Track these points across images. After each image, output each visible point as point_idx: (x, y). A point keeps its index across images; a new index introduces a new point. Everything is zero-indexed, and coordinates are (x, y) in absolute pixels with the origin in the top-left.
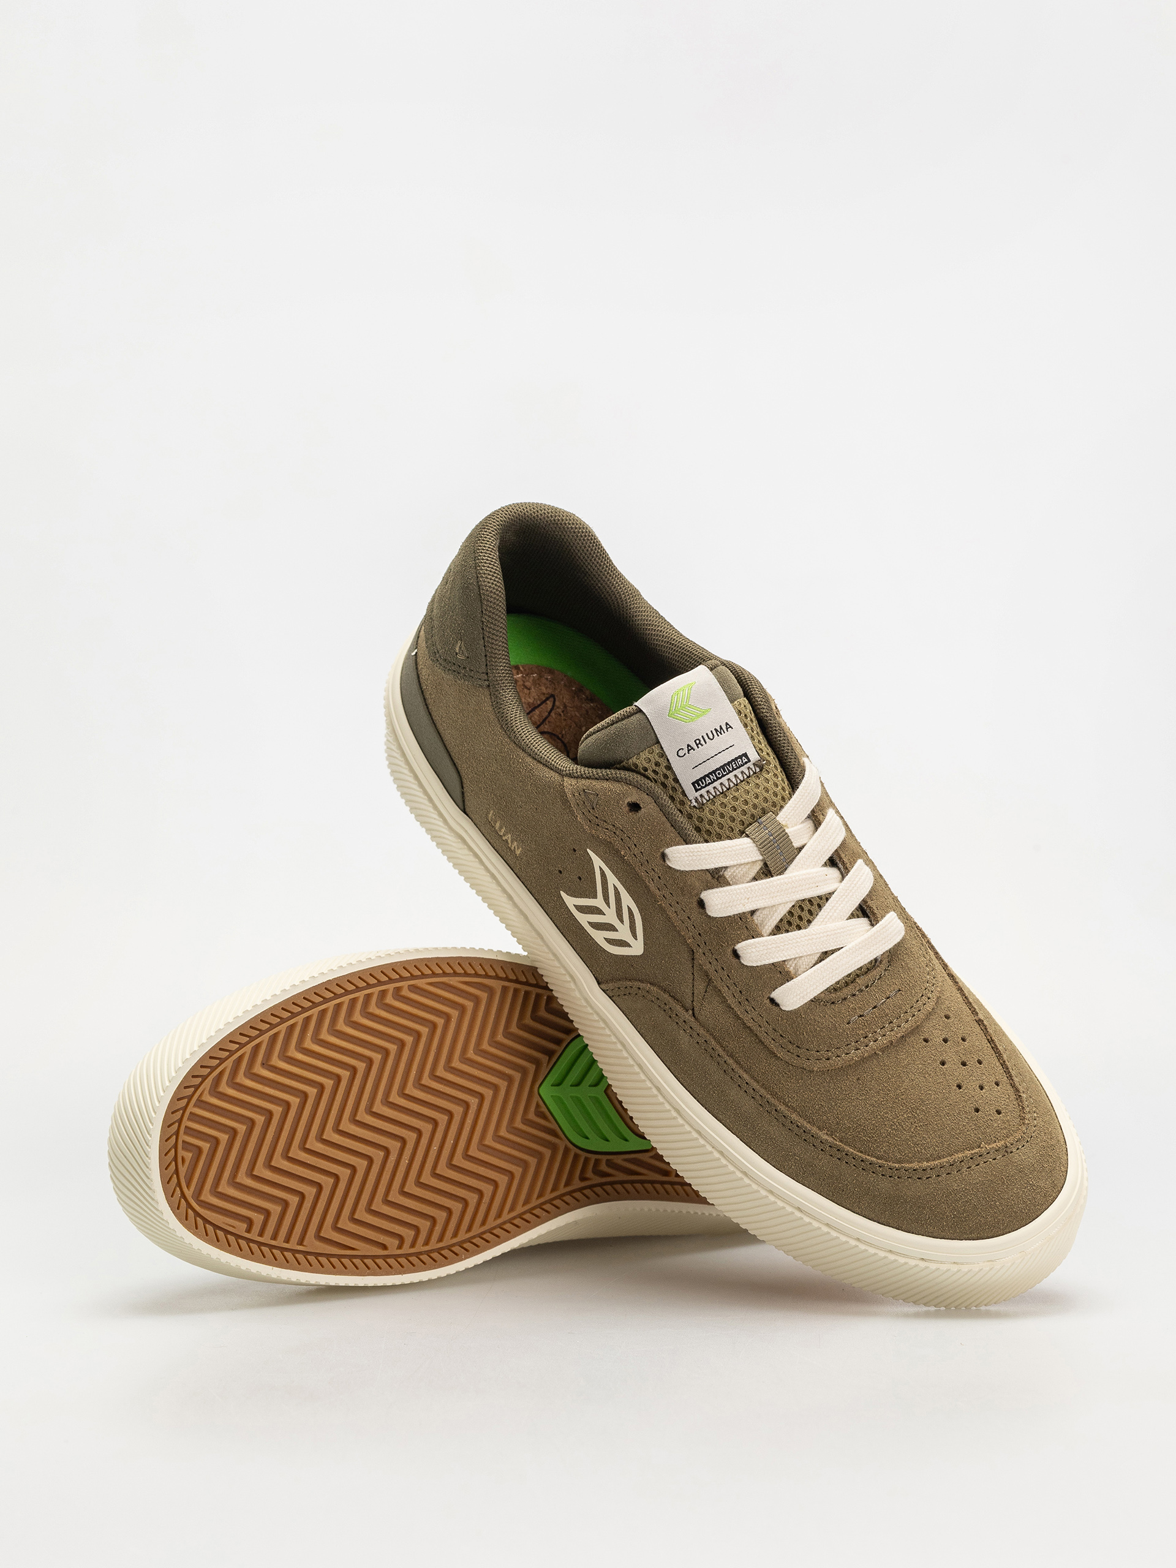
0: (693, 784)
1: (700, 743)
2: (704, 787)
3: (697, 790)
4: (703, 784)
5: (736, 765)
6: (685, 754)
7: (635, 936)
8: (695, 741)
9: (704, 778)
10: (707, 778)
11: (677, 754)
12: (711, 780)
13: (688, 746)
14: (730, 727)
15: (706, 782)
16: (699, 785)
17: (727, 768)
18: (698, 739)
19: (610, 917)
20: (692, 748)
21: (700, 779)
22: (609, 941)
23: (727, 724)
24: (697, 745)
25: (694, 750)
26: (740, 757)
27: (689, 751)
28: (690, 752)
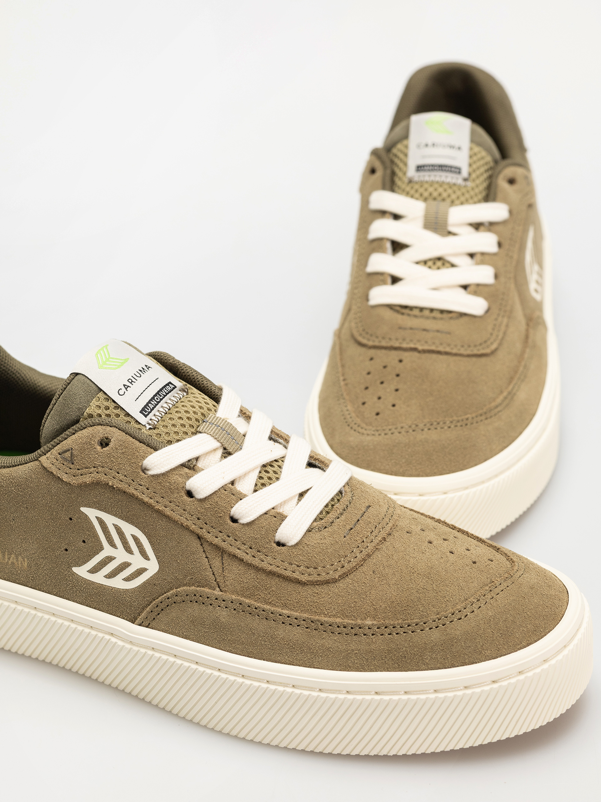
0: (141, 412)
1: (132, 381)
2: (150, 412)
3: (146, 416)
4: (148, 410)
5: (167, 391)
6: (125, 392)
7: (147, 558)
8: (128, 381)
9: (147, 404)
10: (150, 405)
11: (119, 394)
12: (153, 405)
13: (124, 385)
14: (150, 367)
15: (150, 408)
16: (146, 412)
17: (162, 394)
18: (130, 379)
19: (121, 556)
20: (128, 386)
21: (145, 407)
22: (127, 579)
23: (146, 366)
24: (131, 383)
25: (130, 387)
26: (168, 384)
27: (126, 389)
28: (128, 389)
